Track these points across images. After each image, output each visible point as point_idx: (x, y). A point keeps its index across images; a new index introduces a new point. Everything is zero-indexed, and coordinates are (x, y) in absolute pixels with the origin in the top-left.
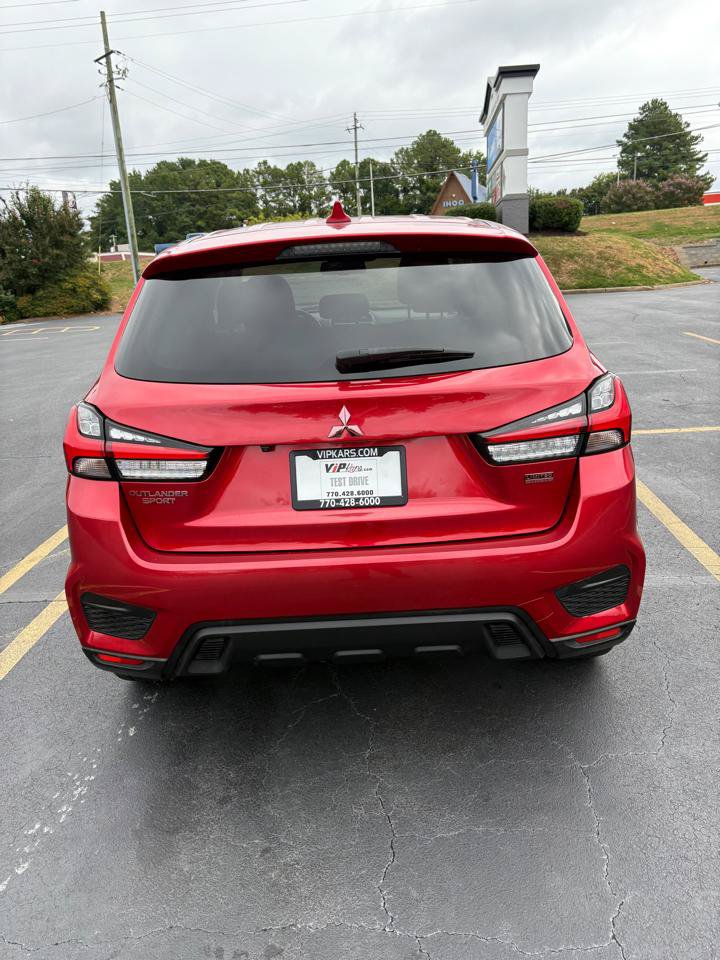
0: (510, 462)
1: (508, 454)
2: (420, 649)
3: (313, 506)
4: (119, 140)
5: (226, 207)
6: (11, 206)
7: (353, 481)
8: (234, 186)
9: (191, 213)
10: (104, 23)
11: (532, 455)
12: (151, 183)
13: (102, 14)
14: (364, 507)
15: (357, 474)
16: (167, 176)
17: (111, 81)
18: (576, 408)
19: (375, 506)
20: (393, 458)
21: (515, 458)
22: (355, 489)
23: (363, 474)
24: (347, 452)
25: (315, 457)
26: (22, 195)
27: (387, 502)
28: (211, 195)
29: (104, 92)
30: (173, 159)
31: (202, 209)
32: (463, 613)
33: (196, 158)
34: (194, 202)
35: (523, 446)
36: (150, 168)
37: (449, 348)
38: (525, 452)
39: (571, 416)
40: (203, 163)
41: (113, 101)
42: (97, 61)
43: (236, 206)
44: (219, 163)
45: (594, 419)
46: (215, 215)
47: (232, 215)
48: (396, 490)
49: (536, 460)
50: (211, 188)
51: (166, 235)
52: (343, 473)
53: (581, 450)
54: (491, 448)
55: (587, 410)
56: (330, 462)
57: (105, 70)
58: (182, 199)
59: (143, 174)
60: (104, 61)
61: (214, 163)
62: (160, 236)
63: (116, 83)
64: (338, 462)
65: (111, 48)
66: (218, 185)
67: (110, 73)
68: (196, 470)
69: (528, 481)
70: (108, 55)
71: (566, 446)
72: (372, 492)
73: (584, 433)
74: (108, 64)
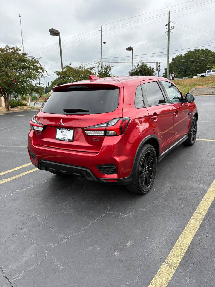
0: (90, 135)
1: (89, 133)
2: (74, 173)
3: (58, 139)
4: (168, 47)
5: (207, 63)
6: (137, 68)
7: (65, 135)
8: (211, 56)
9: (195, 66)
10: (169, 14)
11: (95, 134)
12: (184, 57)
13: (169, 11)
14: (66, 141)
15: (66, 134)
16: (190, 55)
17: (169, 30)
18: (105, 125)
19: (67, 141)
20: (72, 131)
21: (91, 134)
22: (65, 137)
23: (67, 134)
24: (65, 129)
25: (60, 130)
26: (140, 65)
27: (70, 141)
28: (203, 60)
29: (167, 34)
30: (193, 50)
31: (199, 64)
32: (83, 168)
33: (200, 49)
34: (197, 62)
35: (92, 132)
36: (185, 53)
37: (83, 109)
38: (93, 133)
39: (103, 127)
40: (202, 50)
41: (169, 36)
42: (166, 25)
43: (211, 63)
44: (207, 49)
45: (108, 128)
46: (203, 66)
47: (209, 66)
48: (71, 138)
49: (96, 136)
50: (204, 58)
51: (186, 73)
52: (64, 133)
53: (105, 135)
54: (86, 131)
55: (107, 126)
56: (62, 131)
57: (168, 27)
58: (193, 62)
59: (183, 55)
60: (168, 25)
61: (206, 50)
62: (184, 73)
63: (170, 31)
64: (63, 131)
65: (170, 21)
66: (206, 56)
67: (169, 28)
68: (41, 129)
69: (94, 140)
70: (169, 22)
71: (102, 133)
72: (67, 138)
73: (105, 131)
74: (169, 26)
